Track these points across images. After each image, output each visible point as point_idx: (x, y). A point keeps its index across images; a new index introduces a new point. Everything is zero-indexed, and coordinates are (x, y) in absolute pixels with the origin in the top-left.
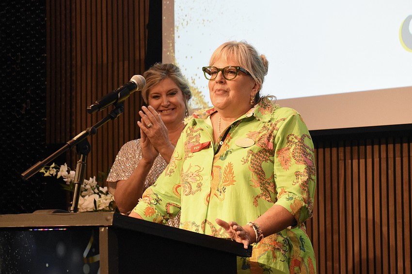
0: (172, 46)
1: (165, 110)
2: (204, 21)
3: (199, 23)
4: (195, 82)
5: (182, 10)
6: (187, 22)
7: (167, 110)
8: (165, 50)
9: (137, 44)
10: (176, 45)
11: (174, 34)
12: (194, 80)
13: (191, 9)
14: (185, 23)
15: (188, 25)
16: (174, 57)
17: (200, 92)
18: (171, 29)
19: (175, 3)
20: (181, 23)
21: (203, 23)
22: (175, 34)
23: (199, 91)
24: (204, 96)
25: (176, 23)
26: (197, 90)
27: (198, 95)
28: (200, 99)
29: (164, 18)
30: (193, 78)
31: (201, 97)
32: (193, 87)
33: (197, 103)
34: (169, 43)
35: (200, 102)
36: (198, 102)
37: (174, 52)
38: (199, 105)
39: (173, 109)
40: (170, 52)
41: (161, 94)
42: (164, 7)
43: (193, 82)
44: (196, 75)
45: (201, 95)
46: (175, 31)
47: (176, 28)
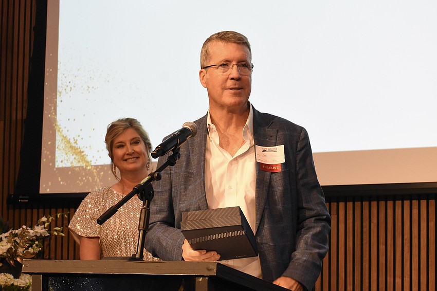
0: (54, 109)
1: (129, 159)
2: (89, 87)
3: (84, 89)
4: (77, 142)
5: (66, 77)
6: (71, 88)
7: (131, 159)
8: (46, 112)
9: (14, 106)
10: (58, 109)
11: (56, 98)
12: (77, 140)
13: (75, 76)
14: (68, 89)
15: (72, 91)
16: (56, 119)
17: (83, 152)
18: (54, 94)
19: (58, 71)
20: (64, 89)
21: (88, 90)
22: (58, 99)
23: (82, 150)
24: (87, 156)
25: (59, 89)
26: (79, 150)
27: (80, 154)
28: (82, 158)
29: (46, 84)
30: (76, 139)
31: (83, 156)
32: (75, 147)
33: (79, 162)
34: (51, 107)
35: (82, 161)
36: (80, 160)
37: (56, 114)
38: (81, 163)
39: (137, 158)
40: (51, 114)
41: (125, 143)
42: (47, 74)
43: (76, 143)
44: (79, 136)
45: (83, 154)
46: (58, 96)
47: (58, 93)
